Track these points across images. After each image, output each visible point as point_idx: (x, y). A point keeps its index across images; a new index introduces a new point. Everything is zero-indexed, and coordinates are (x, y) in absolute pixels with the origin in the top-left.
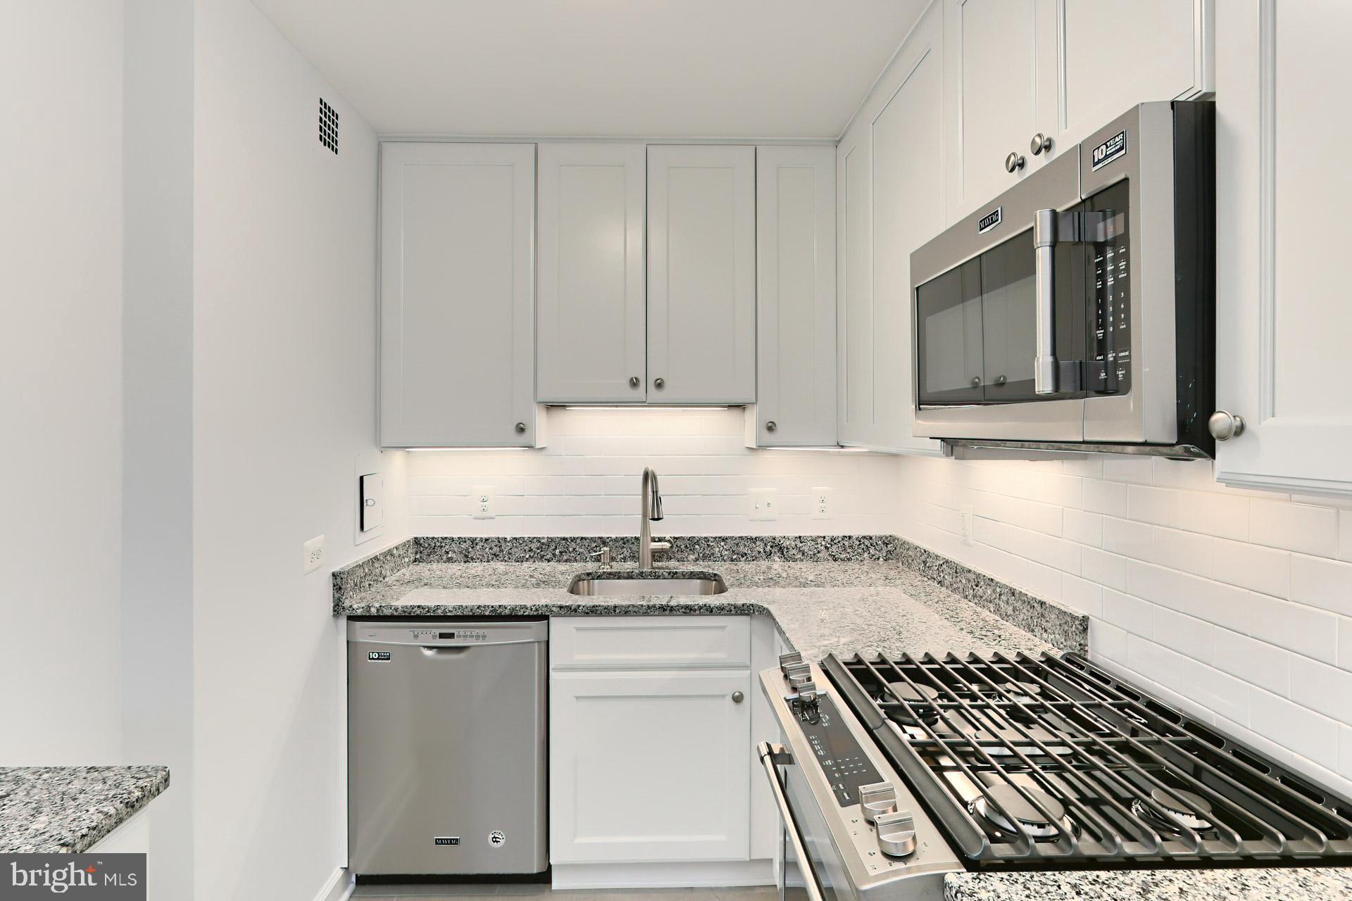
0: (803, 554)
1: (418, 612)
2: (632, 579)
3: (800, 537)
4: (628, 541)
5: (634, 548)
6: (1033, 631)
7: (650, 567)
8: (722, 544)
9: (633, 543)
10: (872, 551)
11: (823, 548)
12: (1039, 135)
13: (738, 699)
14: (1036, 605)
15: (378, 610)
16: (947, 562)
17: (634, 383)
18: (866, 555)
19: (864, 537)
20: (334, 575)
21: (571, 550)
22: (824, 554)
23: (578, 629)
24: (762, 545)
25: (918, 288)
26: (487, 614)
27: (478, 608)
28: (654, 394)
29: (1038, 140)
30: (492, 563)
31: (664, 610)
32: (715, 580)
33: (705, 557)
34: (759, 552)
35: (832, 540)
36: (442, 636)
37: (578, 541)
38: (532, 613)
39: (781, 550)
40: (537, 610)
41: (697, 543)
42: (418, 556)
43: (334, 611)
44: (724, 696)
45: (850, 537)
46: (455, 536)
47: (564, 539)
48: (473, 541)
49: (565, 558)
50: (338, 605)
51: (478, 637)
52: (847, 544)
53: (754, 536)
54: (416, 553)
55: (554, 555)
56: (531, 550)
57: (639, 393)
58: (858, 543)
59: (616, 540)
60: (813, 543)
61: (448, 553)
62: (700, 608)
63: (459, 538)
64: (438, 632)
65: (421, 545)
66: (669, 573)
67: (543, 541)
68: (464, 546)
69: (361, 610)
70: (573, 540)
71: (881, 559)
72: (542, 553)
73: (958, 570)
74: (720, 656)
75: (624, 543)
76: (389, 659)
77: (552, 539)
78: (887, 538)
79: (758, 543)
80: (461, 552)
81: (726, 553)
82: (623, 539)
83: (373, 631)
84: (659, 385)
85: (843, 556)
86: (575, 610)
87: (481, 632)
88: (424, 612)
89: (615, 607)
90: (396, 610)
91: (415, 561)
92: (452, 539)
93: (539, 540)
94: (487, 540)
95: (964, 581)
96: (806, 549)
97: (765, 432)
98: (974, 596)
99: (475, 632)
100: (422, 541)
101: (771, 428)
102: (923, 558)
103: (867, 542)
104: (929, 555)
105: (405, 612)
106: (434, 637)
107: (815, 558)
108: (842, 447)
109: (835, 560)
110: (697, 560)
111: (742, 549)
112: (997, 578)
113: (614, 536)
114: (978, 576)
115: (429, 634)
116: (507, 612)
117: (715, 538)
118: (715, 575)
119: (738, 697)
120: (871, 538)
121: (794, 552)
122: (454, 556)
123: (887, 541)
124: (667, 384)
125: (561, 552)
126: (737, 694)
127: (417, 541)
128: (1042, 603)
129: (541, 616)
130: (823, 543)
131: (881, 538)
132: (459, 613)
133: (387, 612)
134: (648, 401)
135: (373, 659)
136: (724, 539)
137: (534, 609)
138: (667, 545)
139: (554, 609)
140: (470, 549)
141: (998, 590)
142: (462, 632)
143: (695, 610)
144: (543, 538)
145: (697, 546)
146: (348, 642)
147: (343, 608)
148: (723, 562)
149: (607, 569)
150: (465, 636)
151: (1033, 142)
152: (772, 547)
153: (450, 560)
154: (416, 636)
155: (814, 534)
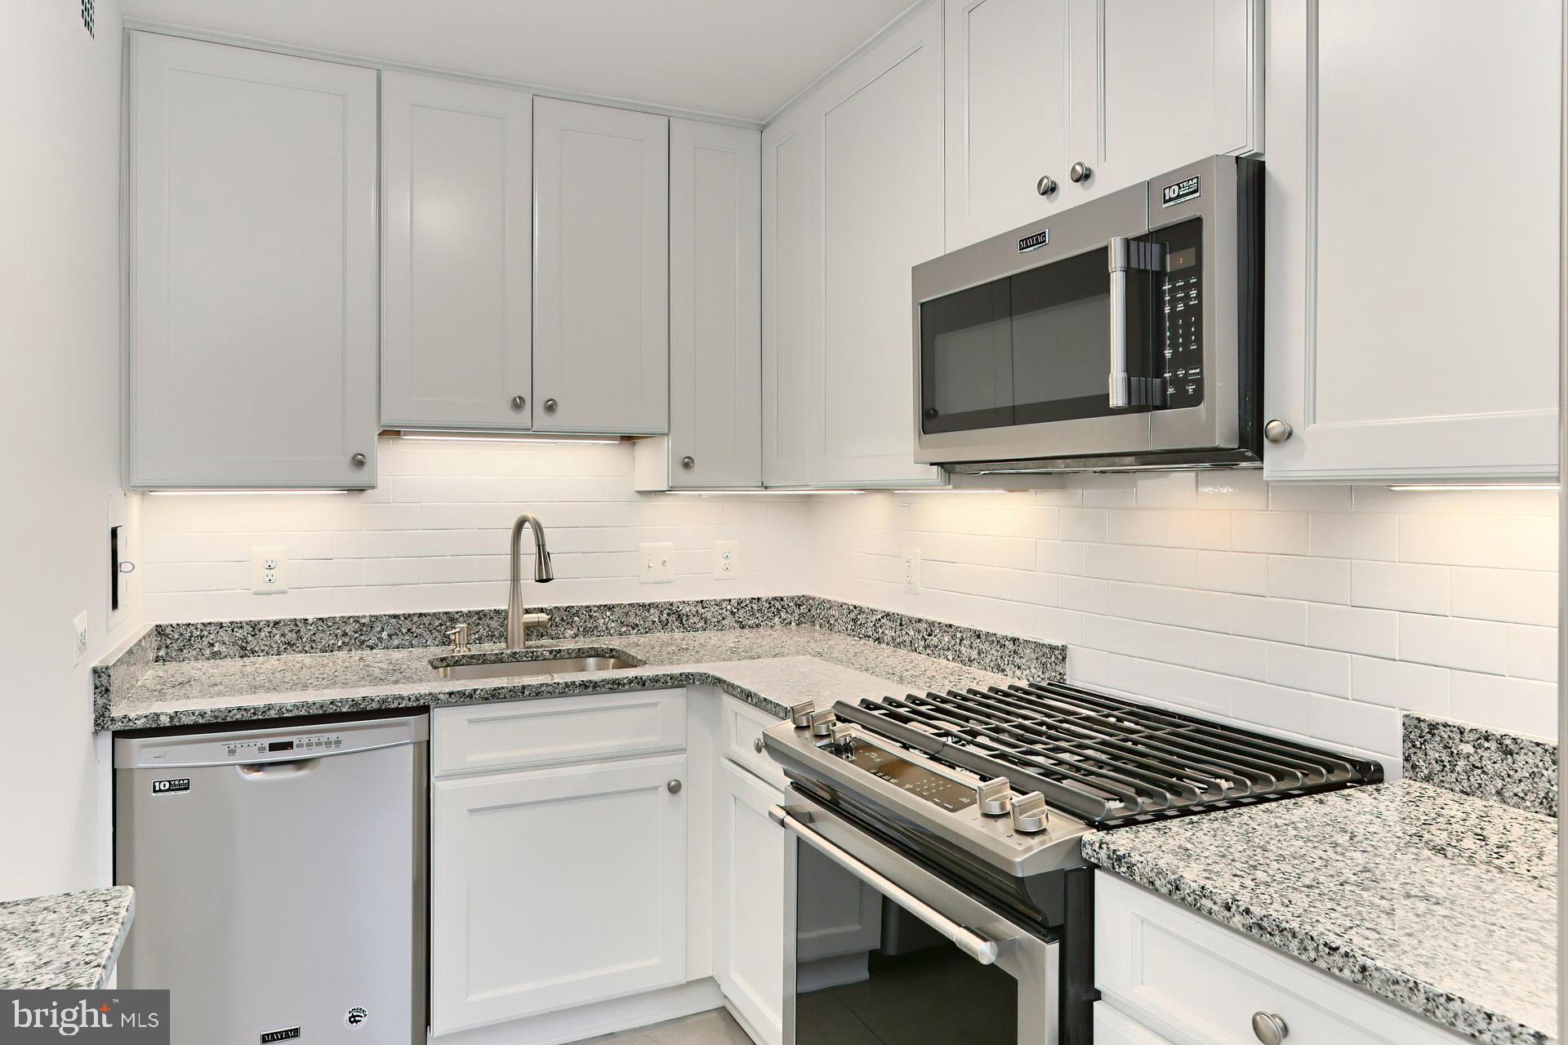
0: (706, 622)
1: (239, 716)
2: (502, 662)
3: (702, 601)
4: (485, 615)
5: (494, 624)
6: (1003, 670)
7: (522, 646)
8: (608, 613)
9: (491, 618)
10: (783, 615)
11: (728, 612)
12: (1080, 164)
13: (674, 789)
14: (1007, 643)
15: (172, 718)
16: (888, 615)
17: (518, 404)
18: (776, 619)
19: (775, 599)
20: (95, 671)
21: (404, 631)
22: (729, 621)
23: (471, 721)
24: (657, 613)
25: (922, 305)
26: (344, 710)
27: (332, 703)
28: (543, 421)
29: (1078, 168)
30: (284, 656)
31: (586, 687)
32: (611, 657)
33: (587, 632)
34: (654, 622)
35: (739, 604)
36: (274, 747)
37: (415, 619)
38: (410, 704)
39: (680, 618)
40: (417, 700)
41: (577, 614)
42: (162, 653)
43: (96, 724)
44: (656, 788)
45: (759, 599)
46: (225, 620)
47: (395, 617)
48: (255, 626)
49: (396, 642)
50: (103, 715)
51: (328, 743)
52: (755, 607)
53: (647, 602)
54: (159, 649)
55: (380, 639)
56: (345, 634)
57: (522, 418)
58: (768, 606)
59: (469, 614)
60: (717, 608)
61: (212, 645)
62: (630, 682)
63: (231, 623)
64: (267, 742)
65: (167, 636)
66: (551, 652)
67: (363, 621)
68: (239, 633)
69: (144, 719)
70: (408, 617)
71: (793, 624)
72: (363, 637)
73: (902, 622)
74: (652, 740)
75: (480, 619)
76: (188, 789)
77: (376, 617)
78: (799, 598)
79: (652, 611)
80: (234, 643)
81: (613, 625)
82: (478, 613)
83: (159, 751)
84: (551, 407)
85: (751, 622)
86: (471, 696)
87: (333, 736)
88: (247, 716)
89: (524, 687)
90: (202, 715)
91: (157, 661)
92: (221, 625)
93: (356, 620)
94: (276, 623)
95: (912, 633)
96: (709, 616)
97: (681, 469)
98: (926, 647)
99: (324, 737)
100: (168, 631)
101: (688, 464)
102: (852, 615)
103: (778, 605)
104: (861, 611)
105: (216, 717)
106: (261, 749)
107: (719, 625)
108: (766, 488)
109: (743, 627)
110: (576, 635)
111: (632, 619)
112: (956, 623)
113: (465, 610)
114: (932, 624)
115: (254, 747)
116: (375, 706)
117: (599, 607)
118: (612, 650)
119: (673, 786)
120: (782, 599)
121: (696, 619)
122: (223, 649)
123: (799, 602)
124: (561, 407)
125: (390, 636)
126: (673, 783)
127: (160, 631)
128: (1014, 640)
129: (421, 709)
130: (729, 607)
131: (792, 599)
132: (303, 713)
133: (186, 720)
134: (534, 429)
135: (160, 791)
136: (610, 608)
137: (413, 699)
138: (544, 617)
139: (441, 696)
140: (250, 638)
141: (959, 635)
142: (305, 739)
143: (624, 685)
144: (364, 617)
145: (576, 619)
146: (114, 771)
147: (113, 720)
148: (609, 637)
149: (463, 651)
150: (309, 745)
151: (1073, 169)
152: (668, 614)
153: (215, 655)
154: (232, 752)
155: (719, 597)
